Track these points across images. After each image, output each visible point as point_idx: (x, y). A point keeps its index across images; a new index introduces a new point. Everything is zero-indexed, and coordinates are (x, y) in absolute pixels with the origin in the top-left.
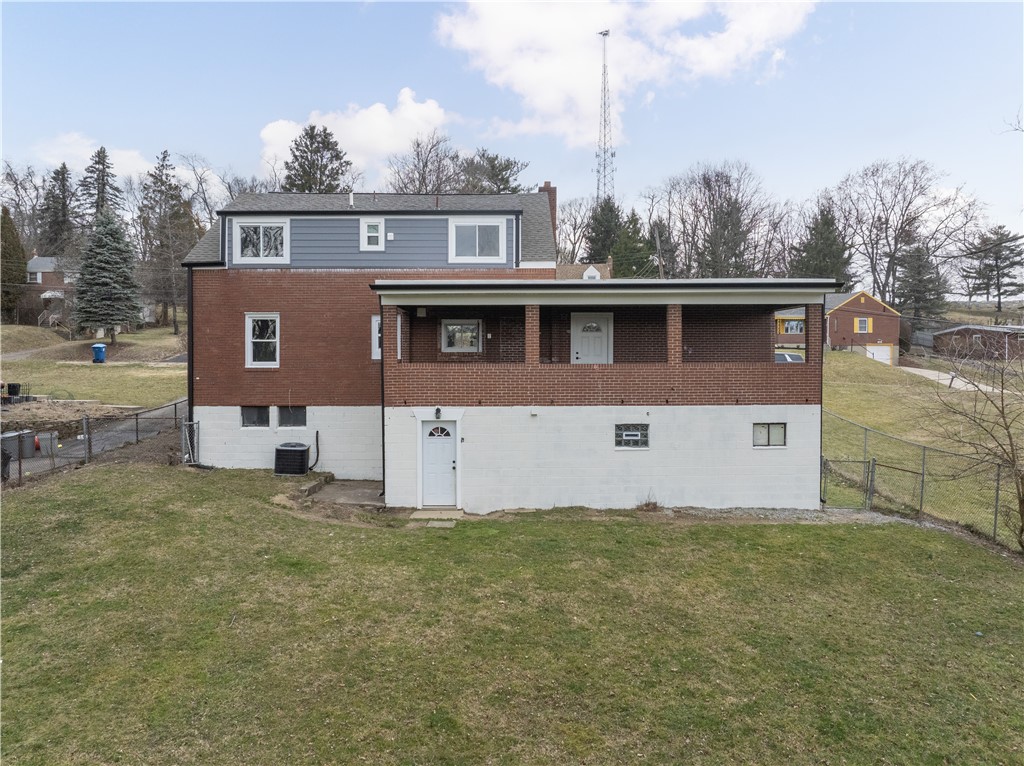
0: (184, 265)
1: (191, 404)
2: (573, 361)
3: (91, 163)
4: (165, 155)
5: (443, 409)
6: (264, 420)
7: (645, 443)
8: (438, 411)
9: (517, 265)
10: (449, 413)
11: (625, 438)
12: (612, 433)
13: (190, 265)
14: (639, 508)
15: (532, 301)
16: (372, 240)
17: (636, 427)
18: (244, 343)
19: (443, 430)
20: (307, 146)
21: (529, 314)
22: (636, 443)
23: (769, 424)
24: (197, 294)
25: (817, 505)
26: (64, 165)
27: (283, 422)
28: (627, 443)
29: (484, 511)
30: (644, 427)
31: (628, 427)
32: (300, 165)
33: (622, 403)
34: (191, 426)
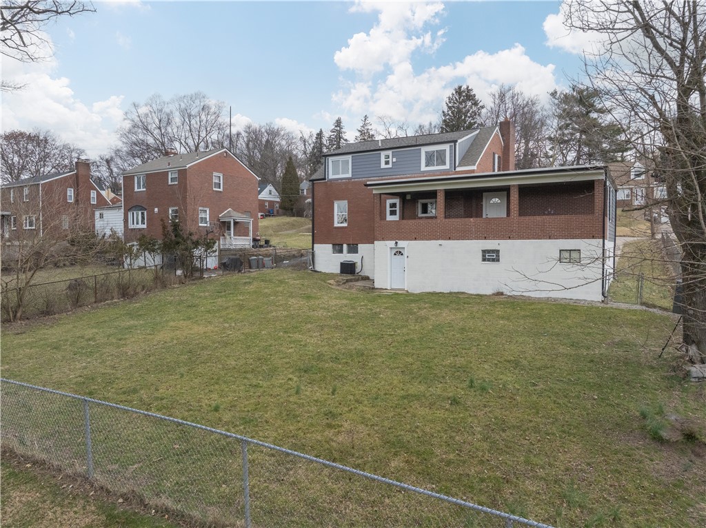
0: (310, 181)
1: (313, 243)
2: (484, 216)
3: (333, 127)
4: (366, 117)
5: (399, 242)
6: (341, 251)
7: (498, 260)
8: (396, 243)
9: (455, 169)
10: (402, 244)
11: (487, 257)
12: (480, 254)
13: (313, 181)
14: (493, 294)
15: (440, 187)
16: (387, 163)
17: (493, 251)
18: (333, 215)
19: (400, 252)
20: (456, 99)
21: (439, 194)
22: (493, 260)
23: (570, 250)
24: (315, 193)
25: (601, 298)
26: (321, 131)
27: (349, 252)
28: (489, 260)
29: (417, 291)
30: (498, 251)
31: (489, 251)
32: (452, 113)
33: (485, 238)
34: (313, 253)
